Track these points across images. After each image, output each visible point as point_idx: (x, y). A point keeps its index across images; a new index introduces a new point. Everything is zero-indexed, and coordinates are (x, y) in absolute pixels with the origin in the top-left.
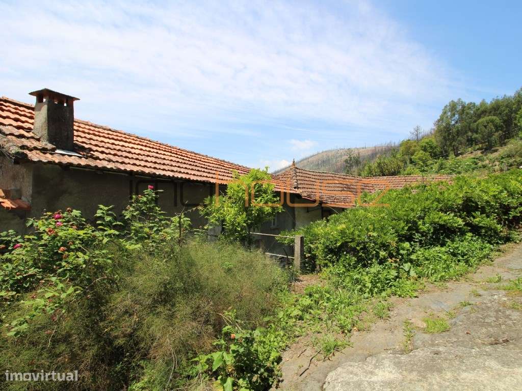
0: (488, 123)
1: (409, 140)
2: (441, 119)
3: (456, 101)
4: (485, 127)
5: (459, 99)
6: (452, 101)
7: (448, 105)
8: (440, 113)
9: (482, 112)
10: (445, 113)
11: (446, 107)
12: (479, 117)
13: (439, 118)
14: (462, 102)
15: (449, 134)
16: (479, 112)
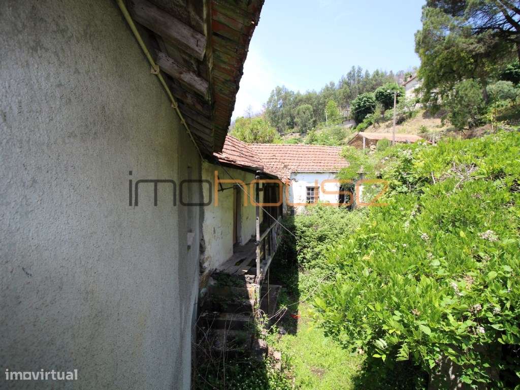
0: (306, 110)
1: (243, 117)
2: (270, 102)
3: (281, 87)
4: (304, 113)
5: (284, 86)
6: (278, 86)
7: (275, 90)
8: (269, 96)
9: (299, 101)
10: (272, 96)
11: (273, 91)
12: (297, 104)
13: (268, 100)
14: (285, 88)
15: (275, 116)
16: (297, 100)
